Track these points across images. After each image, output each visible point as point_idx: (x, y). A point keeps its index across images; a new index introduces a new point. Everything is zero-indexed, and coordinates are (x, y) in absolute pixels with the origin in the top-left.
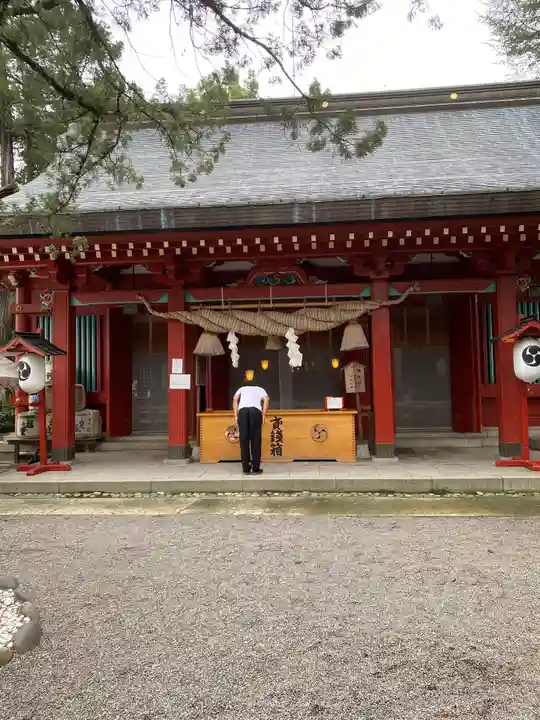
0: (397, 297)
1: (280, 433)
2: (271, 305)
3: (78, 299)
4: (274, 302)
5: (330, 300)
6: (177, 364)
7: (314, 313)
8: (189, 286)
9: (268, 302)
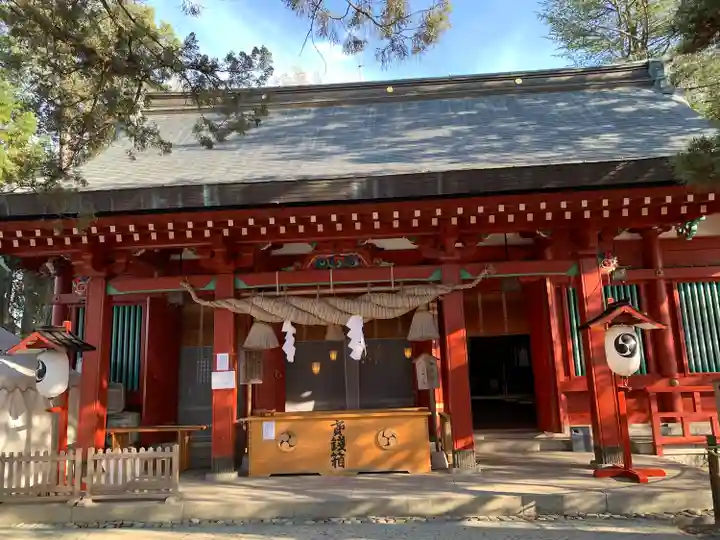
0: (471, 281)
1: (342, 439)
2: (331, 291)
3: (115, 287)
4: (335, 286)
5: (397, 284)
6: (223, 359)
7: (377, 300)
8: (240, 271)
9: (328, 287)
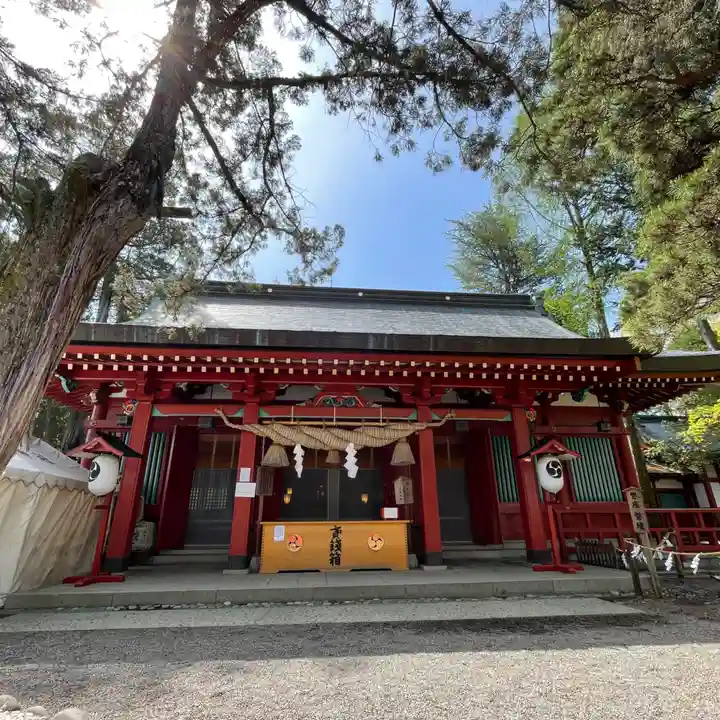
0: (439, 421)
1: (339, 542)
2: (334, 423)
3: (159, 410)
4: (338, 420)
5: (384, 421)
6: (245, 473)
7: (371, 432)
8: (262, 404)
9: (332, 420)
